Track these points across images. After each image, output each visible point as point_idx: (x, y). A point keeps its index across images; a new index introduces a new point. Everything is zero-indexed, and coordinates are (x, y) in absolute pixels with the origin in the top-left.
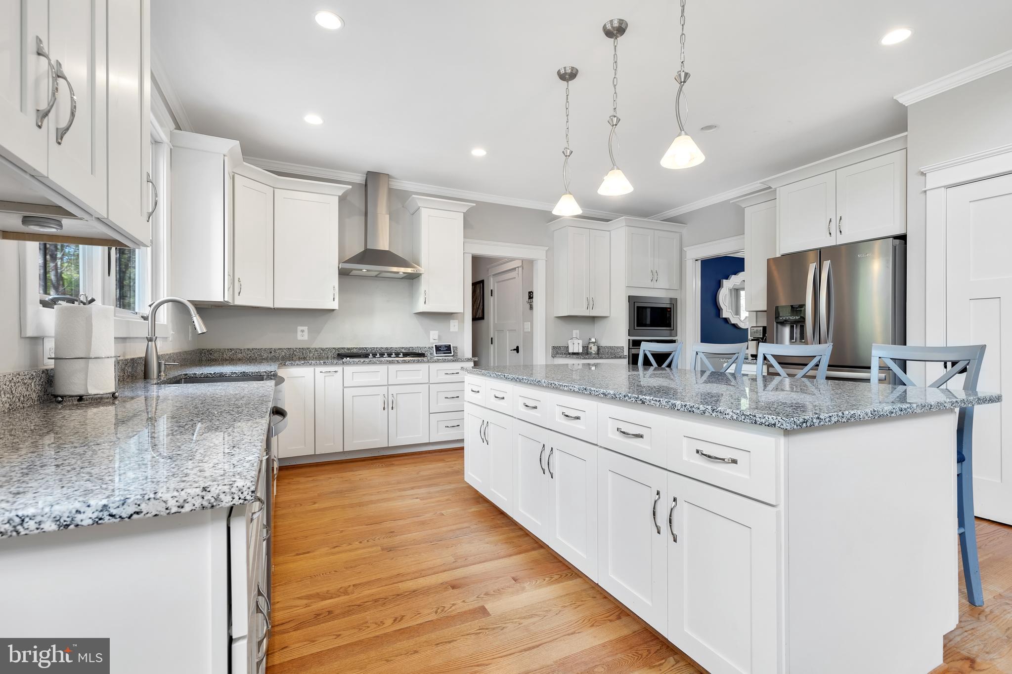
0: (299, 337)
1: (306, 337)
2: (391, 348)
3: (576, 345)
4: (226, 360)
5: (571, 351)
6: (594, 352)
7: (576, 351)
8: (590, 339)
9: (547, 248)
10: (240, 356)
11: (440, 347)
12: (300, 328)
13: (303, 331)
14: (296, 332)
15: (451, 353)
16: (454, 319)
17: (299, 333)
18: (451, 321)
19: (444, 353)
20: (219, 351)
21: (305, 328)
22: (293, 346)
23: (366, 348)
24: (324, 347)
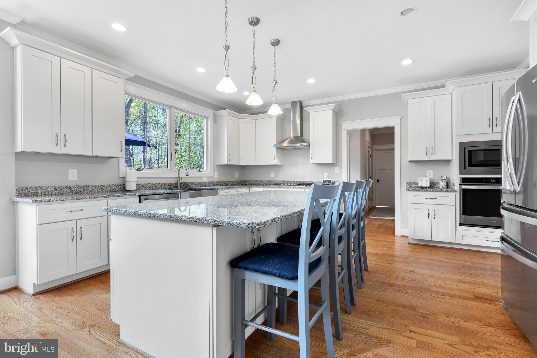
0: (271, 176)
1: (273, 176)
2: (305, 181)
3: (424, 181)
4: (250, 185)
5: (420, 185)
6: (441, 187)
7: (424, 185)
8: (442, 177)
9: (401, 117)
10: (253, 183)
11: (325, 181)
12: (271, 173)
13: (272, 174)
14: (270, 174)
15: (330, 184)
16: (337, 166)
17: (271, 175)
18: (335, 167)
19: (327, 184)
20: (248, 181)
21: (273, 173)
22: (268, 180)
23: (294, 181)
24: (279, 180)
